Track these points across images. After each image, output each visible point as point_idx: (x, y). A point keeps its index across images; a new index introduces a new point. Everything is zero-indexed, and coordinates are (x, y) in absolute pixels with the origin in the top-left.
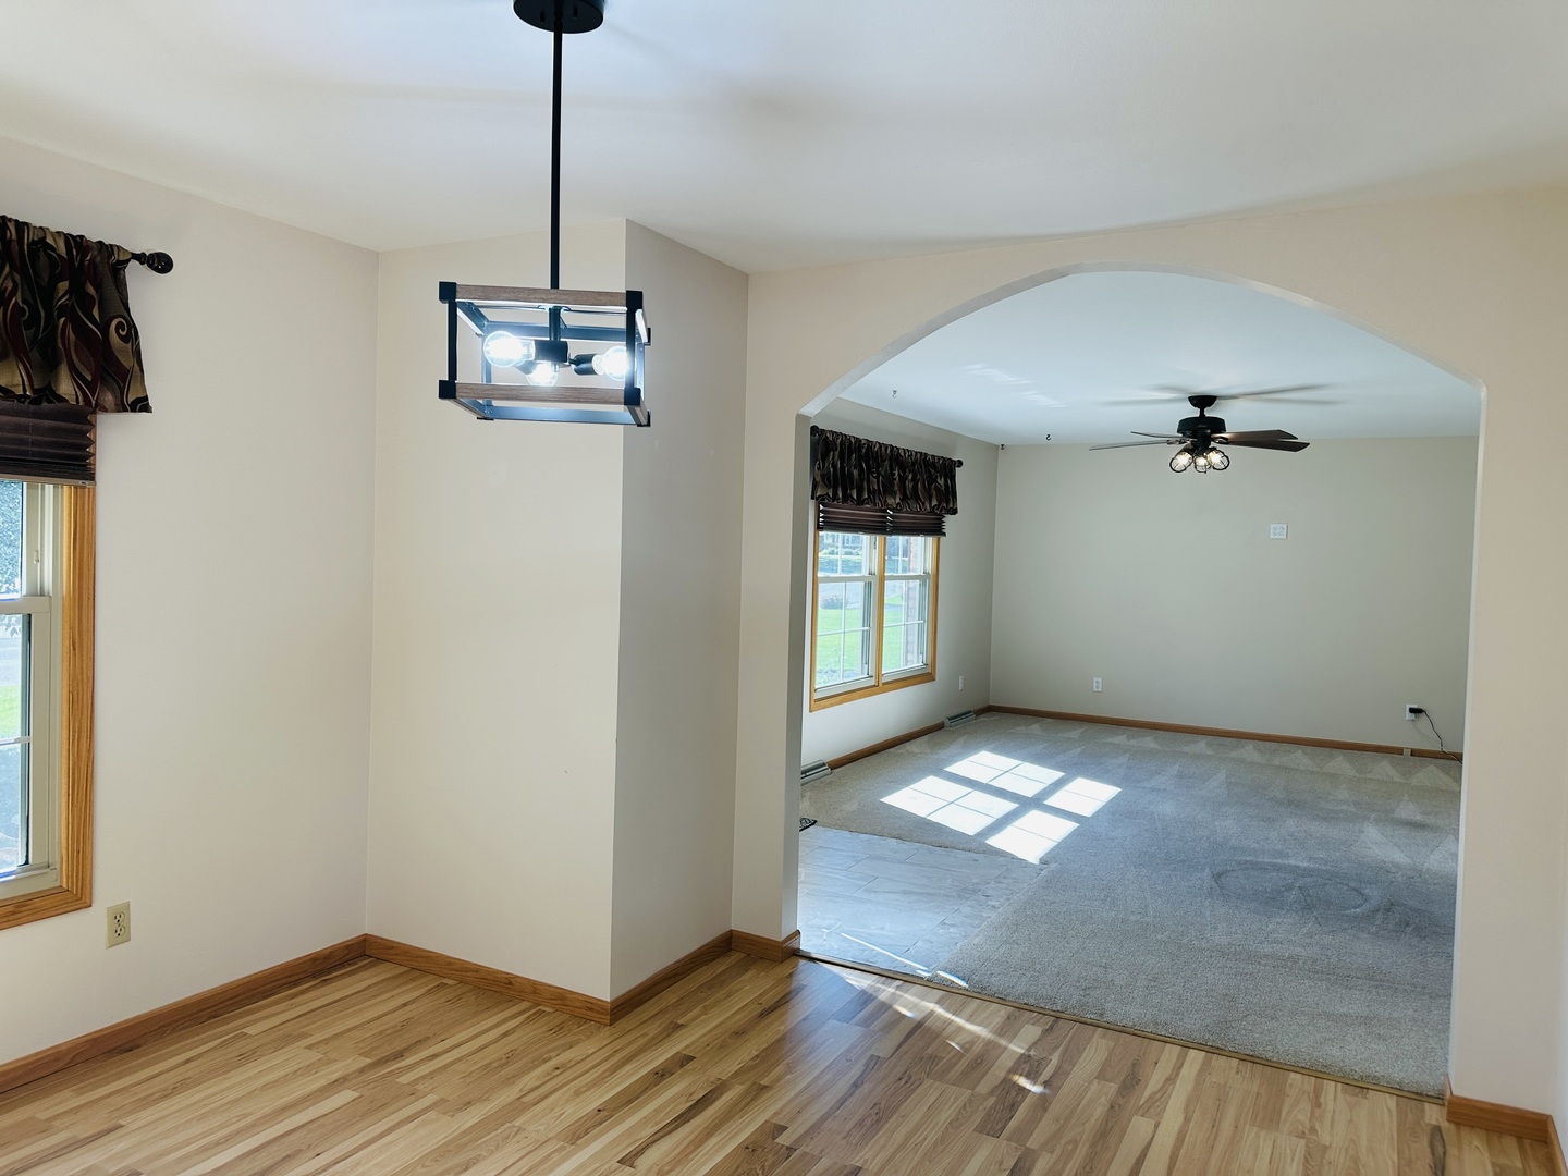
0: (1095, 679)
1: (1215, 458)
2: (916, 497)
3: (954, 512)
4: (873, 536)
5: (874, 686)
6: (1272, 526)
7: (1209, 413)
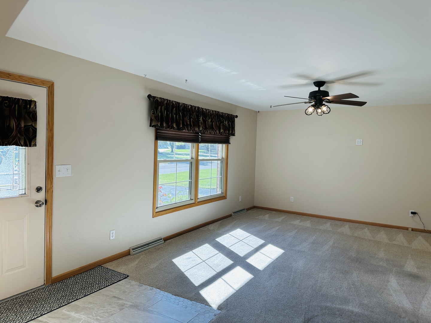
0: (291, 197)
1: (324, 108)
2: (212, 128)
3: (234, 135)
4: (193, 144)
5: (194, 203)
6: (357, 140)
7: (322, 89)
